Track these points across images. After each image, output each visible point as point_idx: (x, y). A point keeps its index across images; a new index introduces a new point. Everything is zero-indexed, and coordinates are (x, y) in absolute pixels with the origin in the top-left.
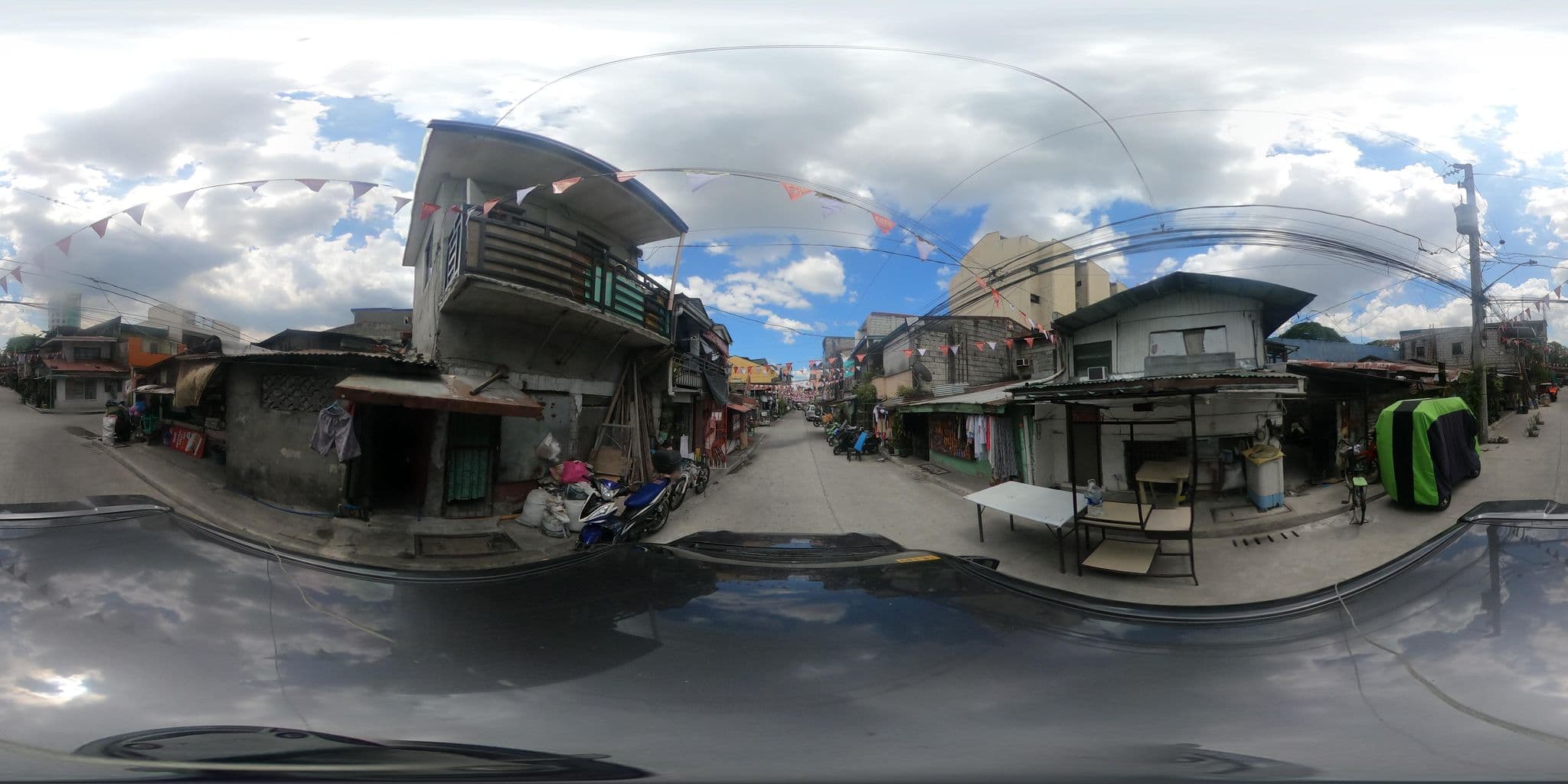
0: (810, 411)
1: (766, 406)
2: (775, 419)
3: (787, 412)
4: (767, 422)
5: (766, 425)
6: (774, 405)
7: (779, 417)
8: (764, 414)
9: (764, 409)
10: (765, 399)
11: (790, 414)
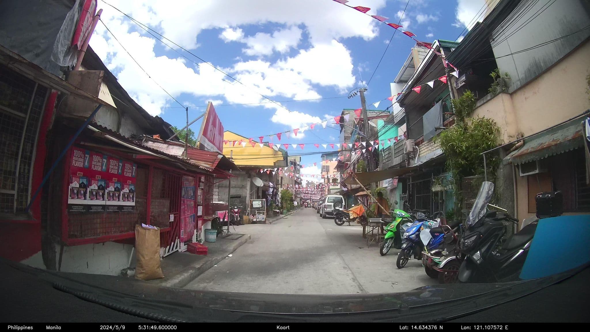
0: (326, 203)
1: (262, 193)
2: (276, 214)
3: (293, 208)
4: (261, 217)
5: (260, 222)
6: (275, 194)
7: (282, 213)
8: (257, 204)
9: (258, 197)
10: (259, 183)
11: (299, 210)
